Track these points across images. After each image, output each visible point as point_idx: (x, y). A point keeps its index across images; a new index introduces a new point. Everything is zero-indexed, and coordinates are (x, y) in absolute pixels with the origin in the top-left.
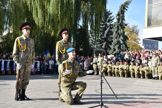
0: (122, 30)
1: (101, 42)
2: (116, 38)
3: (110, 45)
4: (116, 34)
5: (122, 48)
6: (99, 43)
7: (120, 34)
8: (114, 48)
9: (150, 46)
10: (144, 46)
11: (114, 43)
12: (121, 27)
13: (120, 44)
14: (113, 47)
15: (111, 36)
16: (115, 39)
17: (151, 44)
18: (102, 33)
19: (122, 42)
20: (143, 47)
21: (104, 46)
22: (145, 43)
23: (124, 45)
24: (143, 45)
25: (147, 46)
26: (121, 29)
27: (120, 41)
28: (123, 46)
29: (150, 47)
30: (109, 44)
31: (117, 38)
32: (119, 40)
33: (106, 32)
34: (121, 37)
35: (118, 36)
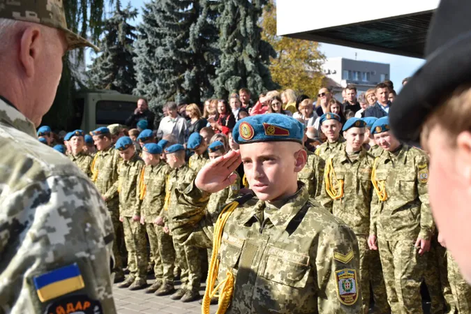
0: (248, 19)
1: (180, 69)
2: (230, 50)
3: (211, 78)
4: (230, 38)
5: (251, 89)
6: (172, 71)
7: (244, 35)
8: (223, 89)
9: (365, 80)
10: (347, 82)
11: (223, 71)
12: (246, 11)
13: (245, 74)
14: (220, 84)
15: (214, 46)
16: (227, 56)
17: (368, 73)
18: (180, 35)
19: (249, 65)
20: (343, 84)
21: (187, 82)
22: (350, 71)
23: (258, 78)
24: (343, 78)
25: (357, 79)
26: (246, 16)
27: (243, 60)
28: (255, 82)
29: (363, 83)
30: (208, 76)
31: (234, 51)
32: (240, 59)
33: (194, 29)
34: (247, 47)
35: (238, 45)
